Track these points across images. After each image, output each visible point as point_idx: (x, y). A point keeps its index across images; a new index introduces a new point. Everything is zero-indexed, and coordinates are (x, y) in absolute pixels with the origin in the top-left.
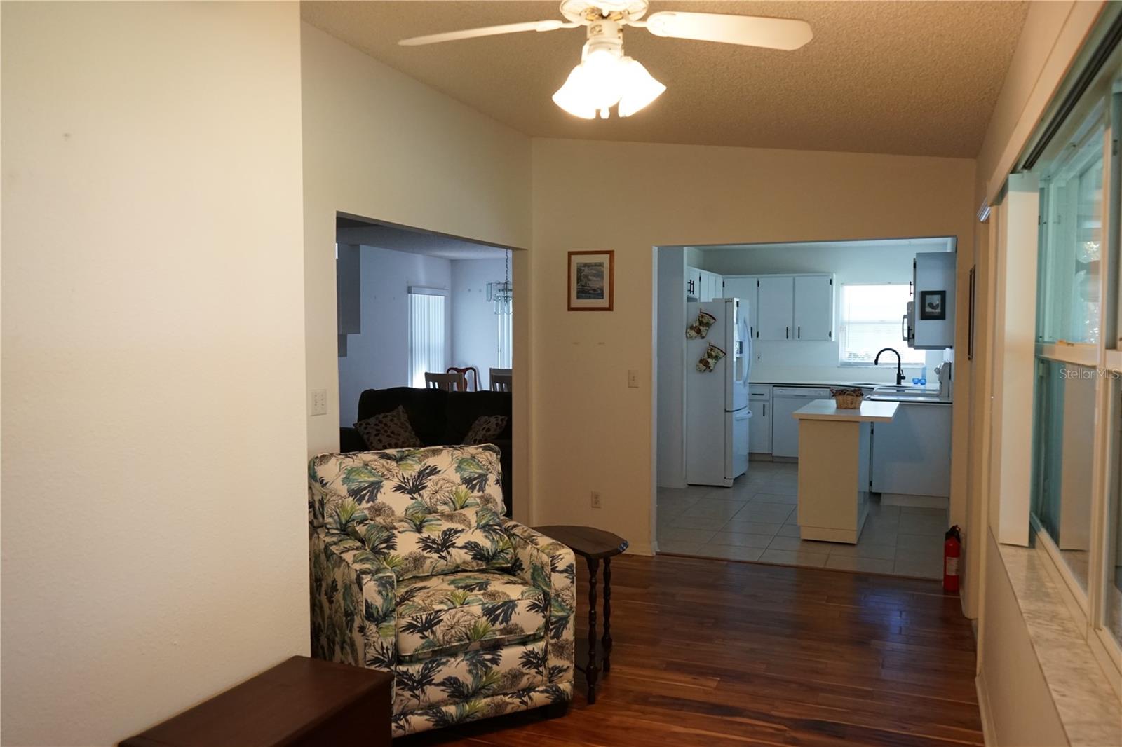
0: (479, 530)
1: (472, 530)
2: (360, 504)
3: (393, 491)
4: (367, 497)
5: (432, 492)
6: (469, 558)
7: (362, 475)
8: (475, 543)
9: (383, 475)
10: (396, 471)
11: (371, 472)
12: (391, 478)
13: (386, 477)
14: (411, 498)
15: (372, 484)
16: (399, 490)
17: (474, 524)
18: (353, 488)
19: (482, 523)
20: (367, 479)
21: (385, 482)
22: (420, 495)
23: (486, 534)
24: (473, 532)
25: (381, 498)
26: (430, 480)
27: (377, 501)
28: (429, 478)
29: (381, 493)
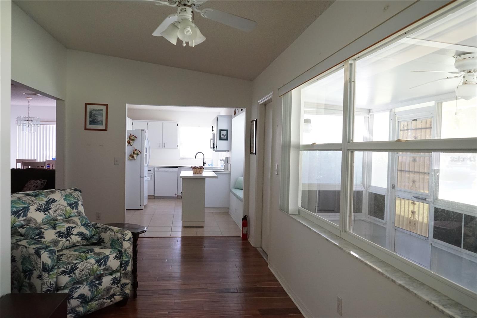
0: (82, 227)
1: (79, 226)
2: (18, 218)
3: (36, 211)
4: (22, 215)
5: (54, 211)
6: (79, 239)
7: (18, 204)
8: (82, 232)
9: (29, 204)
10: (36, 201)
11: (23, 202)
12: (33, 205)
13: (31, 204)
14: (44, 214)
15: (24, 208)
16: (38, 210)
17: (80, 224)
18: (13, 210)
19: (83, 223)
20: (21, 206)
21: (31, 207)
22: (49, 212)
23: (86, 228)
24: (80, 227)
25: (29, 215)
26: (53, 205)
27: (28, 216)
28: (52, 204)
29: (29, 212)
